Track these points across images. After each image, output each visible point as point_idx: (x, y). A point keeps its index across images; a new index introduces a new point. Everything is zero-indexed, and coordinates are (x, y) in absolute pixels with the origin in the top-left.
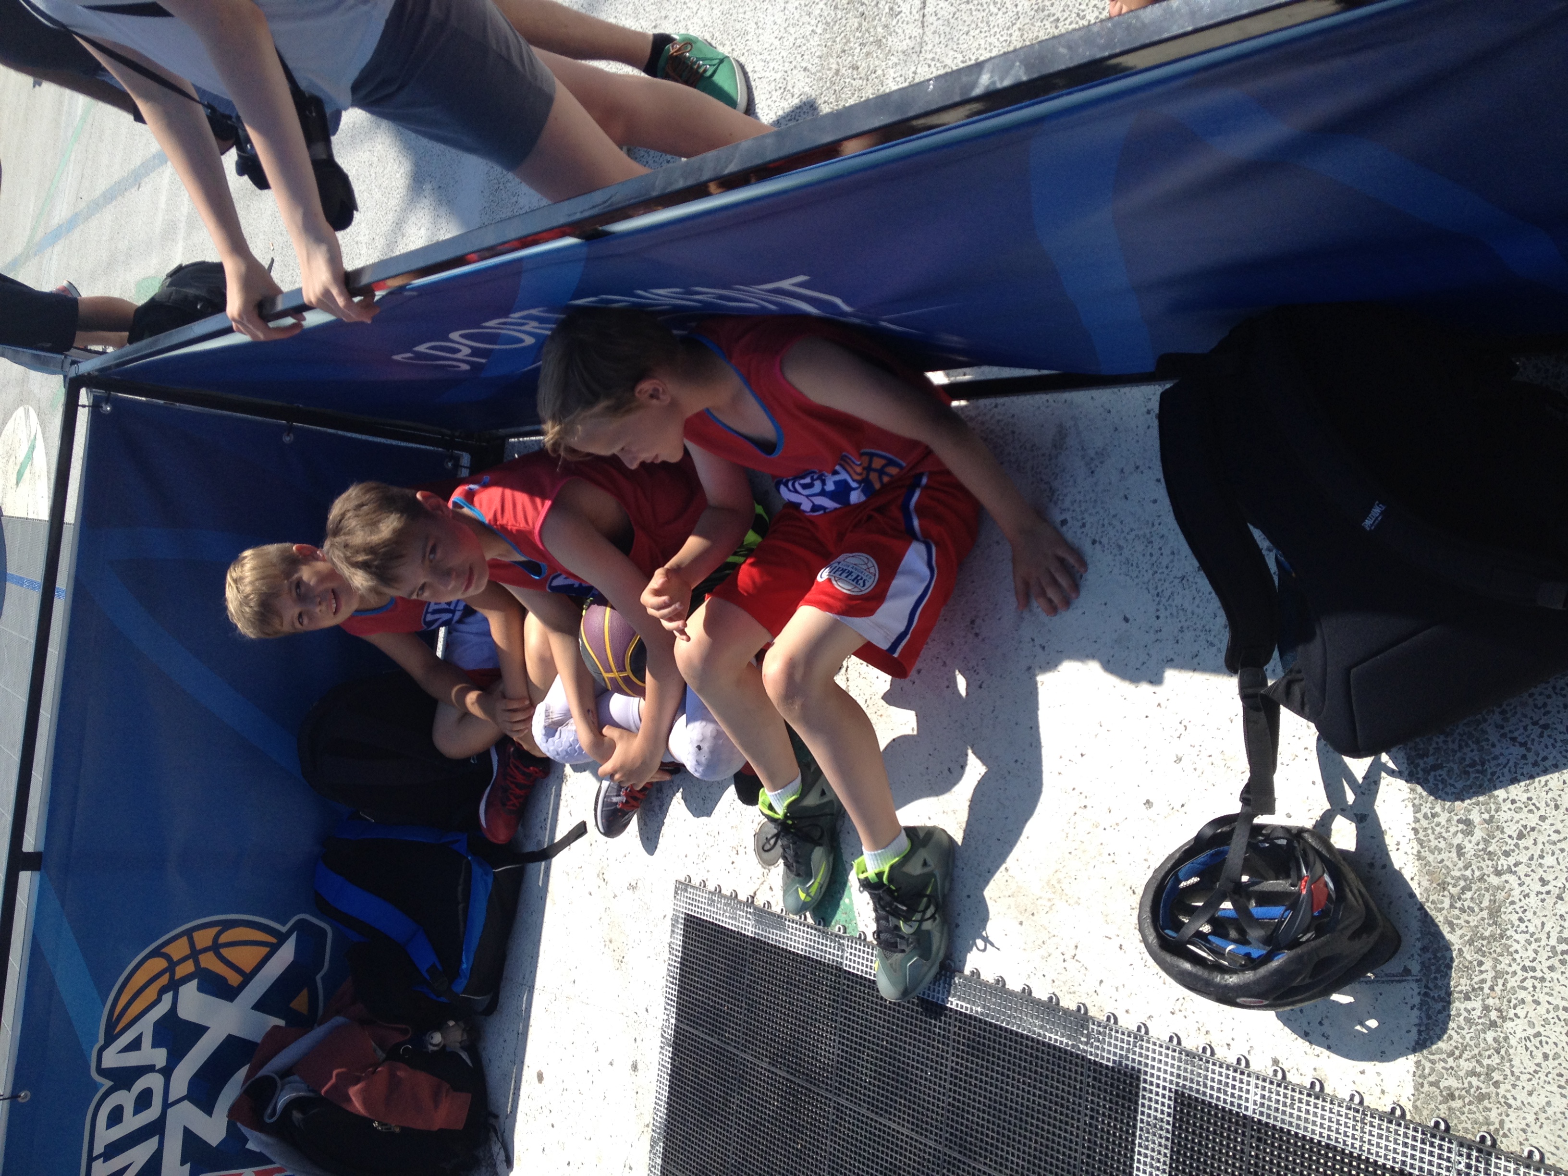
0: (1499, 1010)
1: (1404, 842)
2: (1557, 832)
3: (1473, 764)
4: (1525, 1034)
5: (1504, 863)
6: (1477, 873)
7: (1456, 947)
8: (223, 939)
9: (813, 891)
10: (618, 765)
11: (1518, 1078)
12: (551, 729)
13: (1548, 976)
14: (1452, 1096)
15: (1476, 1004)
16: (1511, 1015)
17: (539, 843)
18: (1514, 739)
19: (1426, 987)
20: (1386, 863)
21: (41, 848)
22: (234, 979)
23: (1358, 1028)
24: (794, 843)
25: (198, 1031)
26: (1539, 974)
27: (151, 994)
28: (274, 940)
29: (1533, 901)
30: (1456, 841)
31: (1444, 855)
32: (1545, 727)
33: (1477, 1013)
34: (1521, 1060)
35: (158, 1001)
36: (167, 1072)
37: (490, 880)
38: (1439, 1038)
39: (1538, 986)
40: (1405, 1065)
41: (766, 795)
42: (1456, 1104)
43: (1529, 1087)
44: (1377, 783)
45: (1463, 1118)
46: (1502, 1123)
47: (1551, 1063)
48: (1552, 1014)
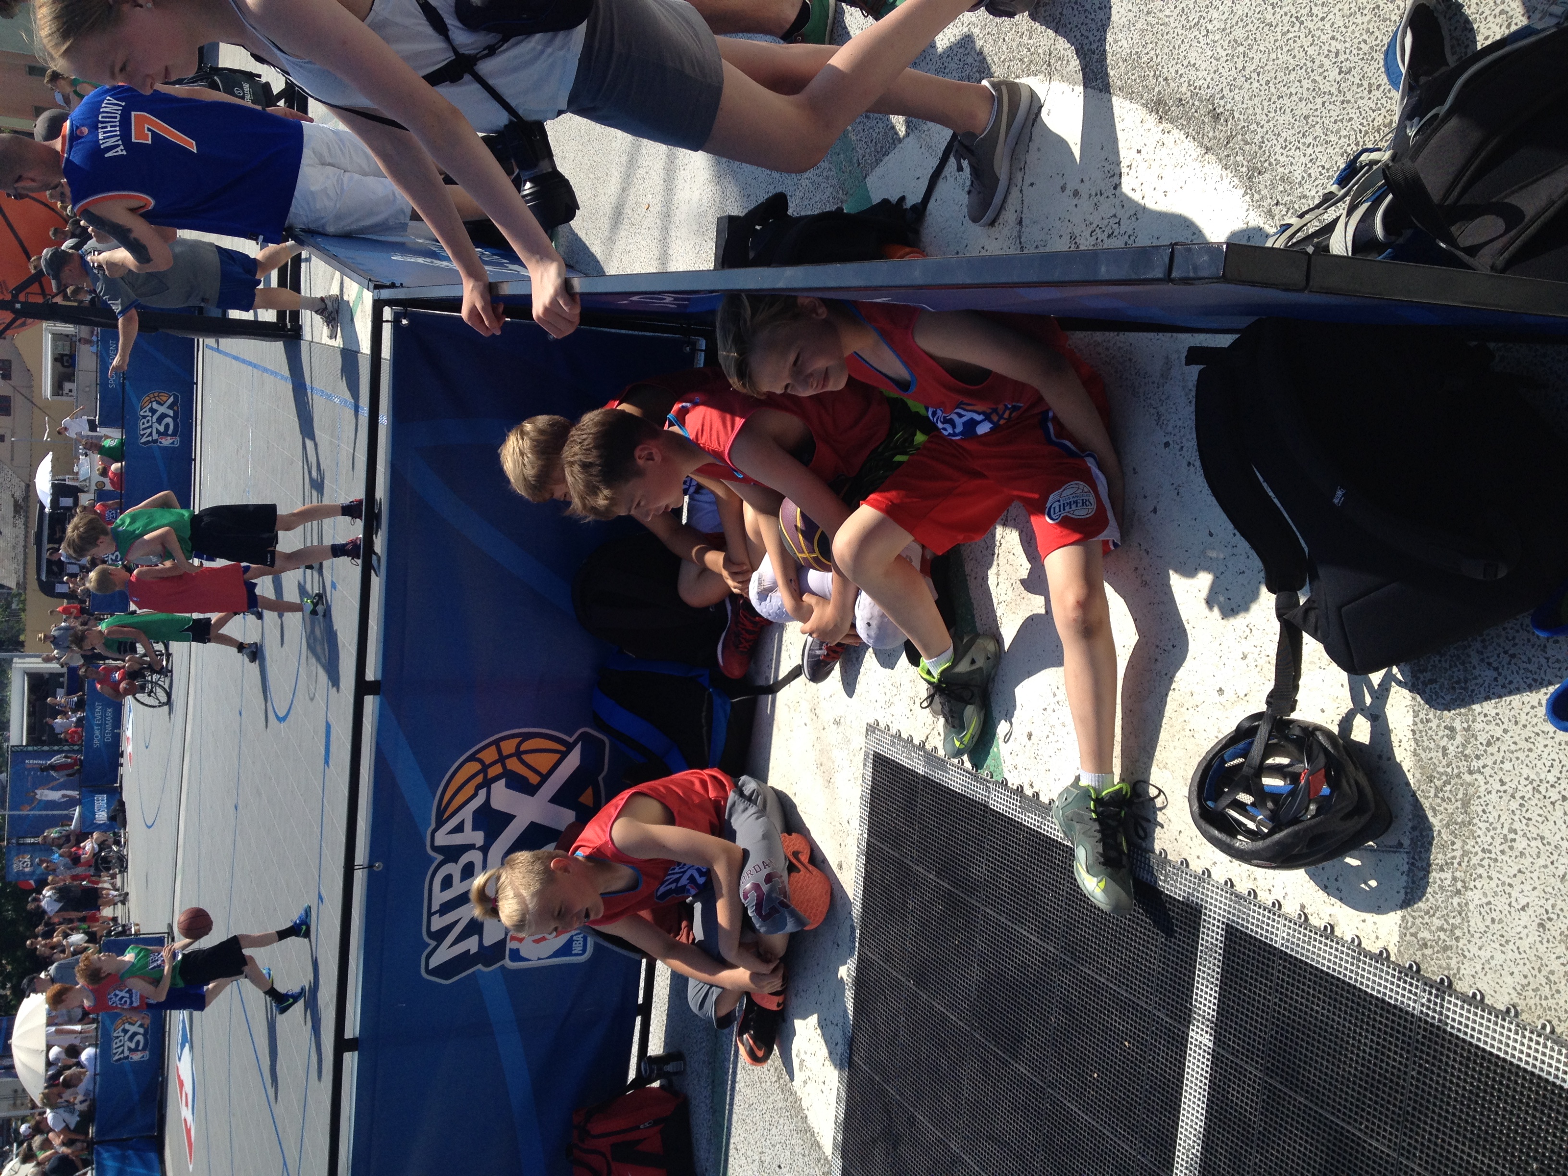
0: (1463, 881)
1: (1404, 740)
2: (1515, 743)
3: (1458, 682)
4: (1479, 902)
5: (1475, 764)
6: (1456, 771)
7: (1436, 828)
8: (522, 748)
9: (966, 740)
10: (815, 627)
11: (1472, 936)
12: (763, 595)
13: (1499, 858)
14: (1425, 945)
15: (1447, 875)
16: (1472, 886)
17: (768, 679)
18: (1489, 664)
19: (1414, 858)
20: (1391, 757)
21: (379, 678)
22: (534, 779)
23: (1363, 886)
24: (949, 702)
25: (507, 819)
26: (1493, 856)
27: (469, 790)
28: (563, 749)
29: (1494, 797)
30: (1442, 744)
31: (1433, 754)
32: (1513, 656)
33: (1447, 882)
34: (1476, 922)
35: (475, 795)
36: (485, 849)
37: (728, 708)
38: (1420, 899)
39: (1492, 864)
40: (1394, 918)
41: (925, 662)
42: (1428, 952)
43: (1479, 944)
44: (1388, 690)
45: (1432, 963)
46: (1459, 969)
47: (1497, 926)
48: (1501, 888)
